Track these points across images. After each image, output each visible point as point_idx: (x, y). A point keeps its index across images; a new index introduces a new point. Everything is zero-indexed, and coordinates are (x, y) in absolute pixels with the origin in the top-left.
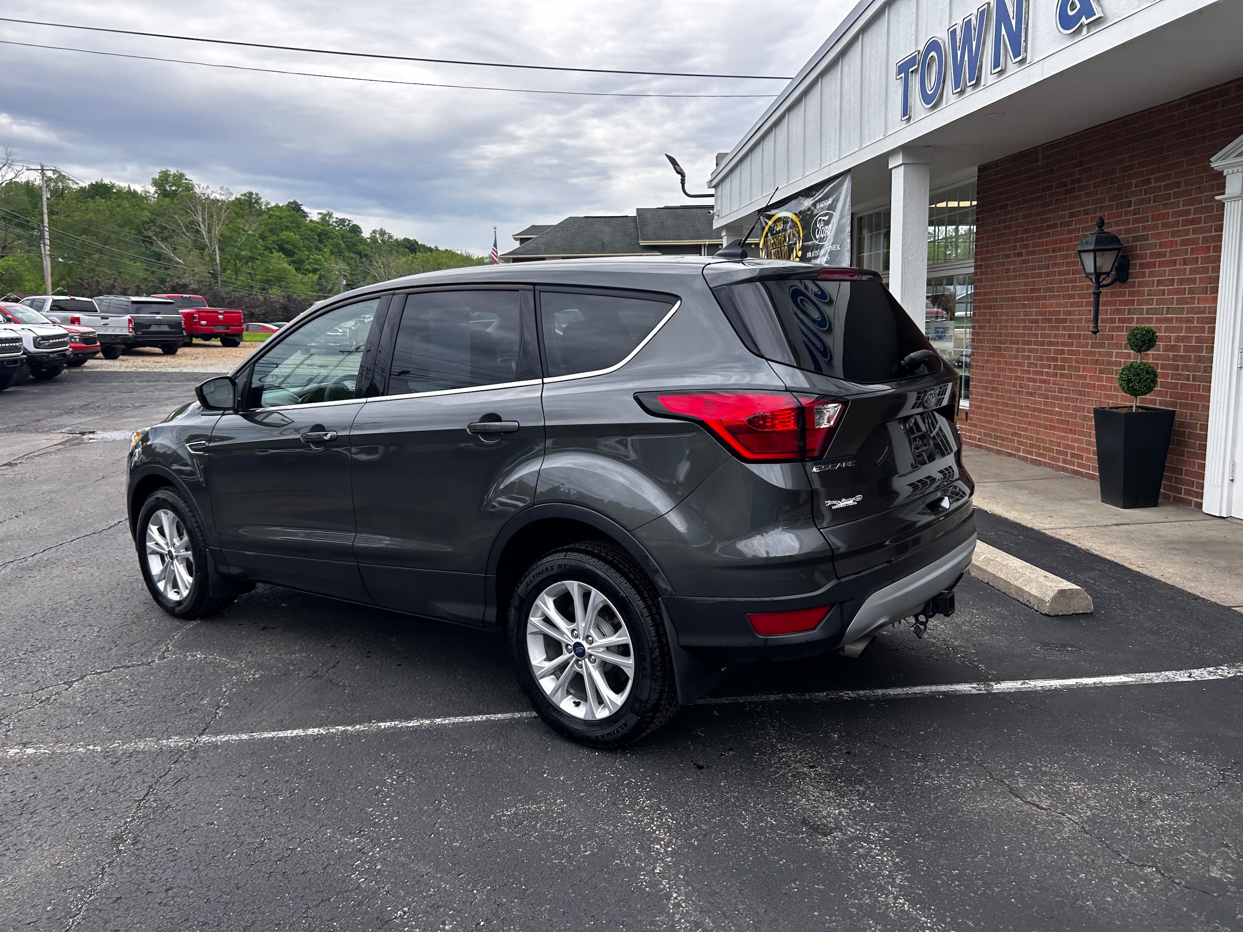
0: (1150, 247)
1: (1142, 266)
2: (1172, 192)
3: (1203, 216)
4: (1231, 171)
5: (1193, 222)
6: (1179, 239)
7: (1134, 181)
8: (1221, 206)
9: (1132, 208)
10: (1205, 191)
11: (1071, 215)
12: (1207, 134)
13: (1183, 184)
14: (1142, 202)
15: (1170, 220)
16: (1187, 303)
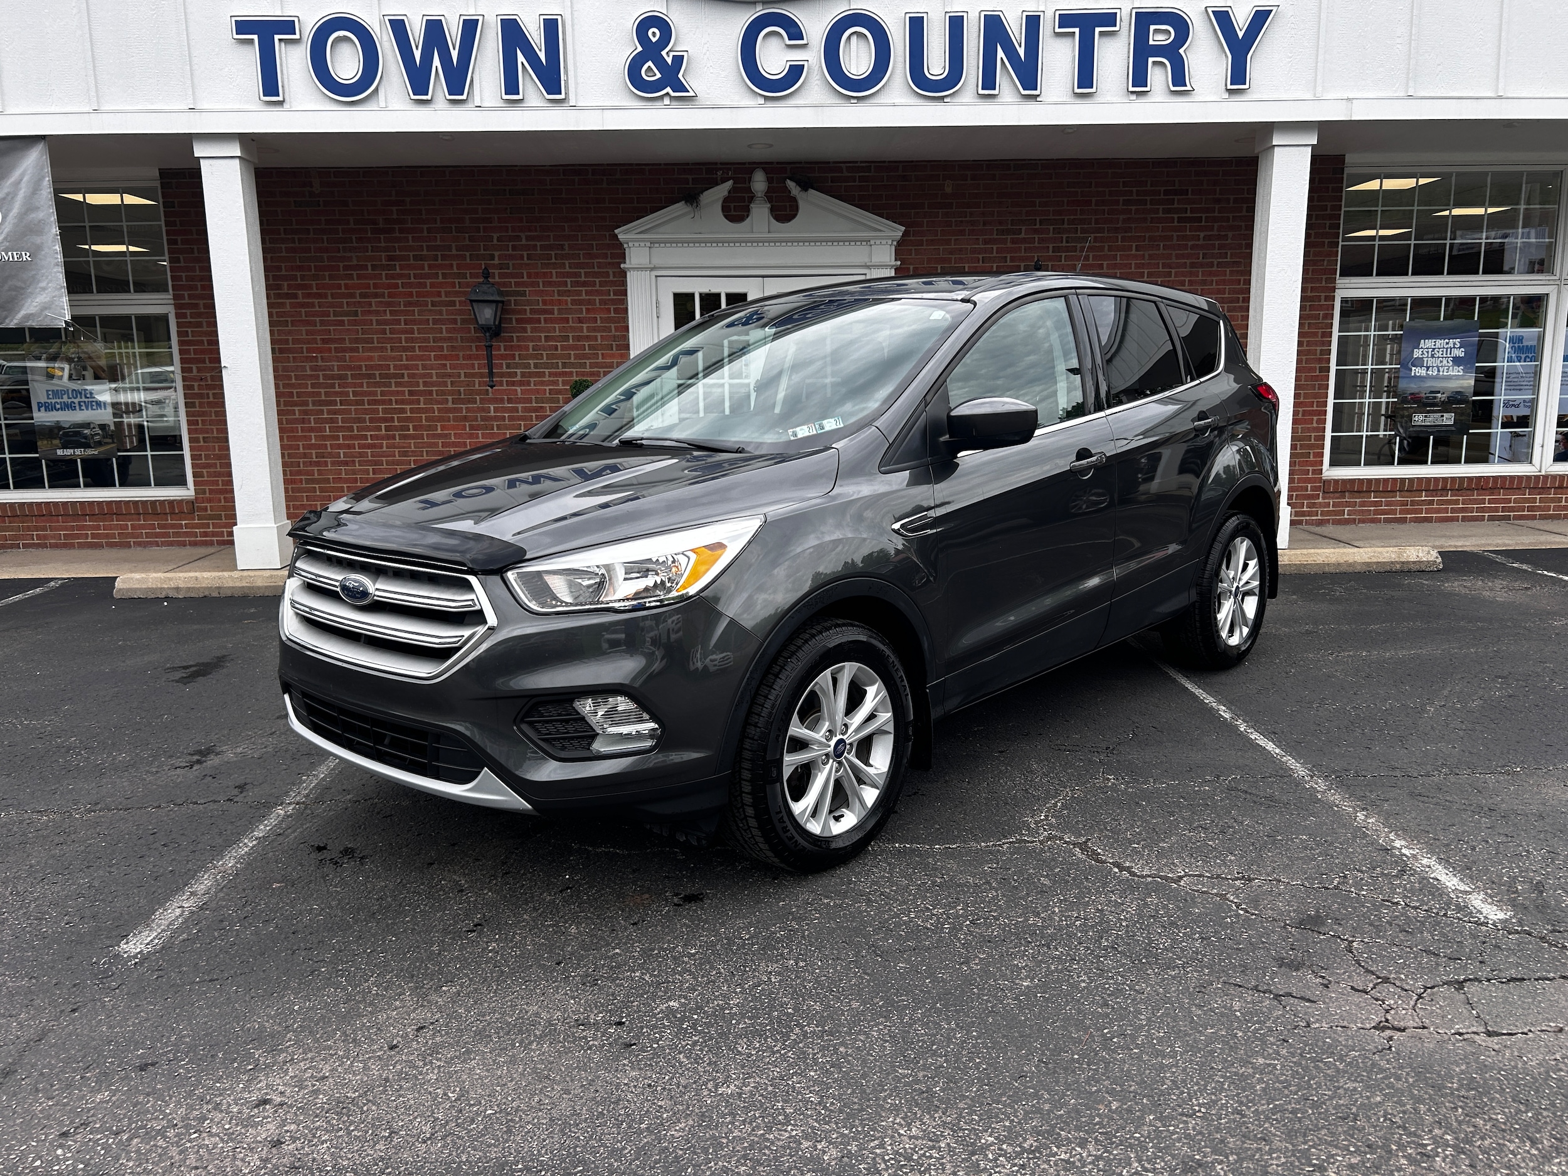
0: (529, 303)
1: (518, 321)
2: (553, 253)
3: (597, 280)
4: (637, 244)
5: (584, 284)
6: (569, 299)
7: (495, 236)
8: (623, 274)
9: (496, 262)
10: (598, 258)
11: (390, 258)
12: (592, 206)
13: (566, 247)
14: (511, 257)
15: (554, 279)
16: (590, 358)
